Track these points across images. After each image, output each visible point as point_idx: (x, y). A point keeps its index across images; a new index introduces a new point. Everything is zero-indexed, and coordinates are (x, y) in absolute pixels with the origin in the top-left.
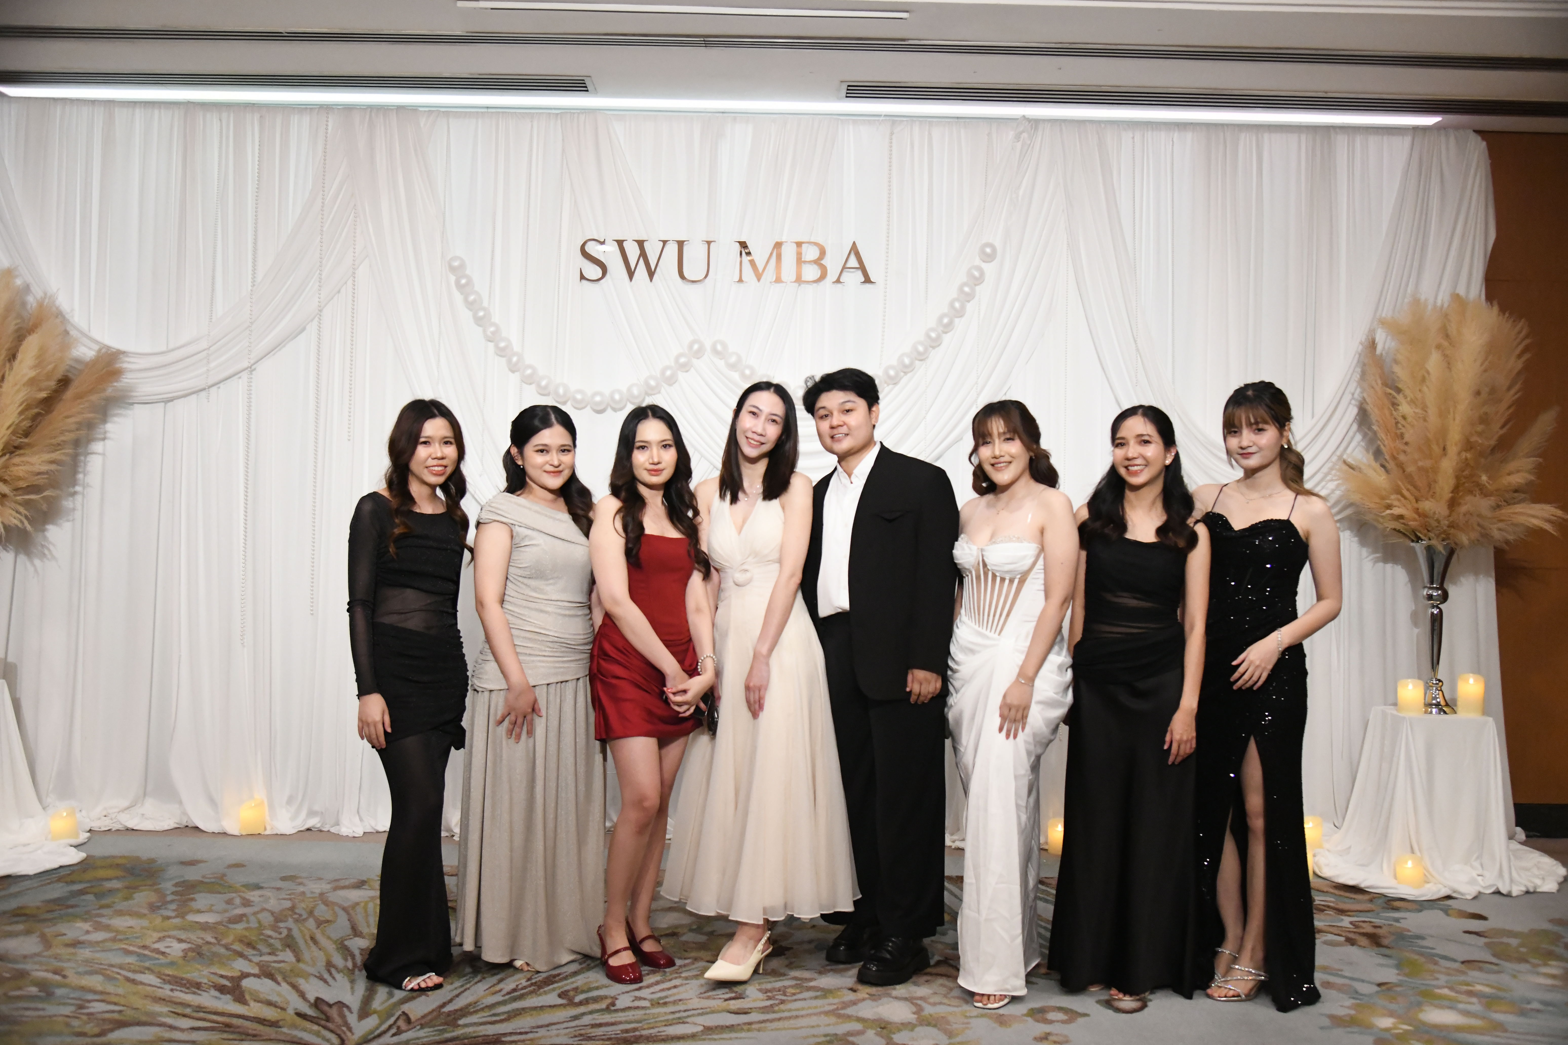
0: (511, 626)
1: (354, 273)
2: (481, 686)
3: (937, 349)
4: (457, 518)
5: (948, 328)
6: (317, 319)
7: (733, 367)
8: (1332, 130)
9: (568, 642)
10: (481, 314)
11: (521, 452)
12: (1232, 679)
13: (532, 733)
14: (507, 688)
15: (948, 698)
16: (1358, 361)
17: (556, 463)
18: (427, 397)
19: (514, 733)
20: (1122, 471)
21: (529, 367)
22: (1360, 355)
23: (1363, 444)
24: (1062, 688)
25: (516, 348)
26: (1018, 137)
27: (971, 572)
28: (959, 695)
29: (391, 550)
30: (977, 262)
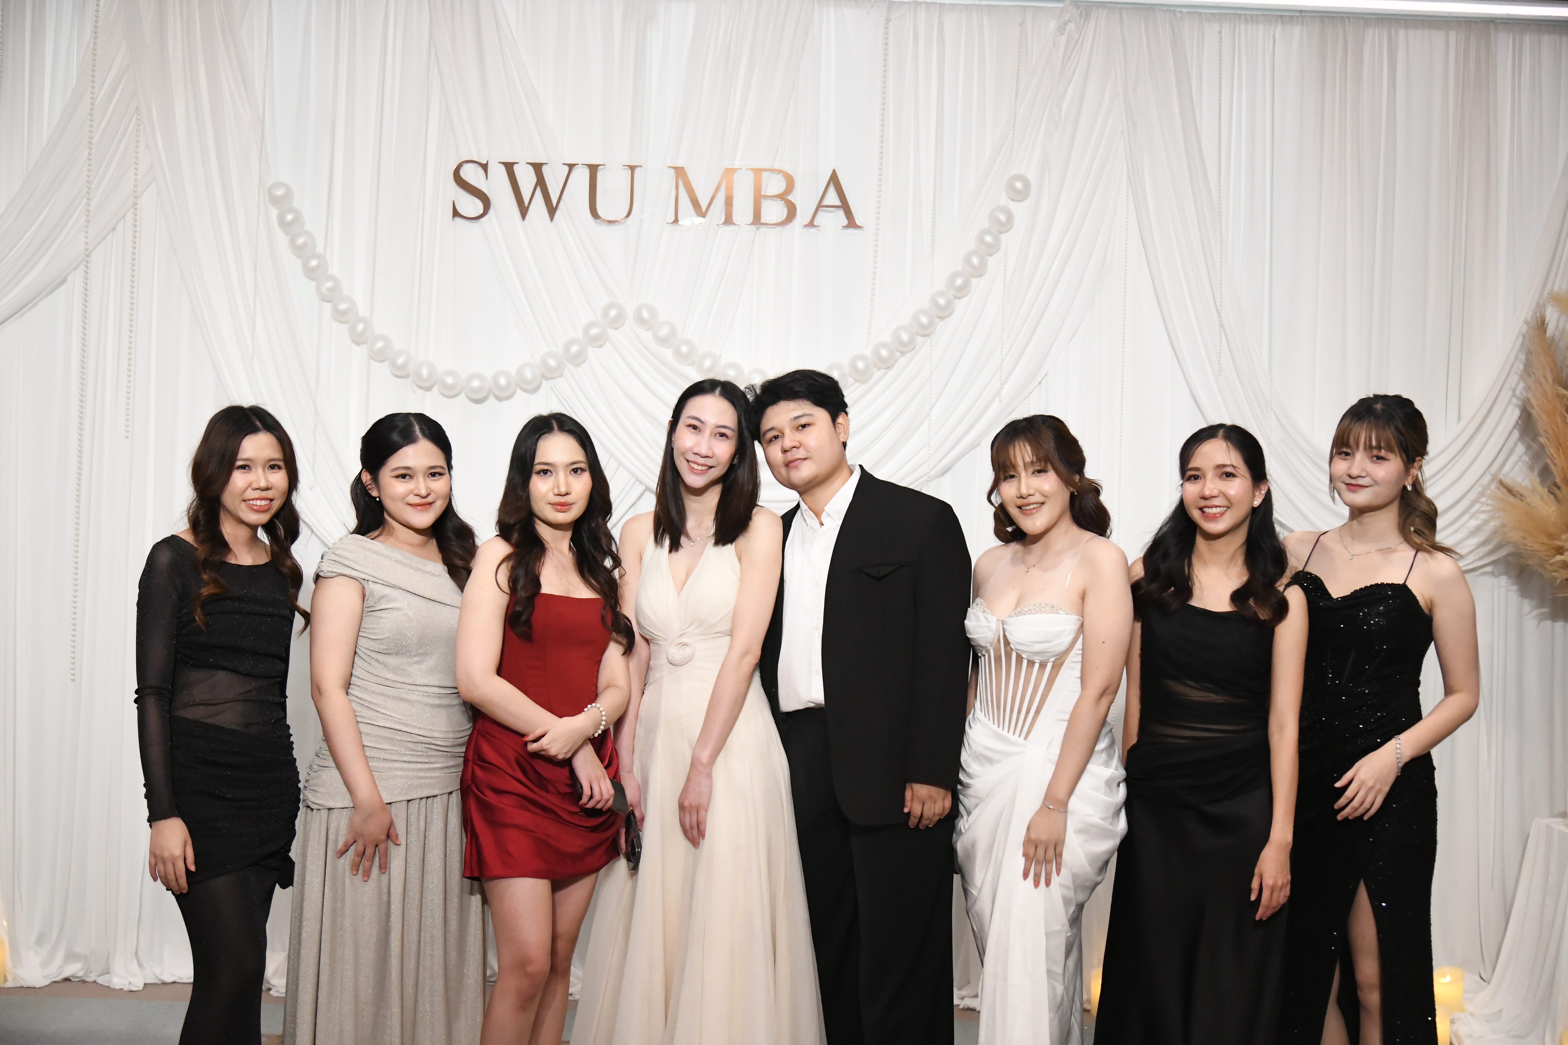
0: (359, 719)
1: (136, 204)
2: (318, 802)
3: (946, 320)
4: (285, 570)
5: (962, 291)
6: (82, 267)
7: (663, 341)
8: (1491, 25)
9: (439, 743)
10: (314, 263)
11: (375, 479)
12: (1336, 806)
13: (386, 868)
14: (352, 805)
15: (956, 821)
16: (1522, 344)
17: (423, 492)
18: (246, 402)
19: (361, 867)
20: (1196, 514)
21: (381, 338)
22: (1524, 336)
23: (1526, 458)
24: (1111, 813)
25: (363, 310)
26: (1061, 29)
27: (988, 651)
28: (972, 818)
29: (197, 618)
30: (1004, 201)
